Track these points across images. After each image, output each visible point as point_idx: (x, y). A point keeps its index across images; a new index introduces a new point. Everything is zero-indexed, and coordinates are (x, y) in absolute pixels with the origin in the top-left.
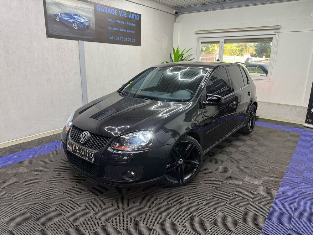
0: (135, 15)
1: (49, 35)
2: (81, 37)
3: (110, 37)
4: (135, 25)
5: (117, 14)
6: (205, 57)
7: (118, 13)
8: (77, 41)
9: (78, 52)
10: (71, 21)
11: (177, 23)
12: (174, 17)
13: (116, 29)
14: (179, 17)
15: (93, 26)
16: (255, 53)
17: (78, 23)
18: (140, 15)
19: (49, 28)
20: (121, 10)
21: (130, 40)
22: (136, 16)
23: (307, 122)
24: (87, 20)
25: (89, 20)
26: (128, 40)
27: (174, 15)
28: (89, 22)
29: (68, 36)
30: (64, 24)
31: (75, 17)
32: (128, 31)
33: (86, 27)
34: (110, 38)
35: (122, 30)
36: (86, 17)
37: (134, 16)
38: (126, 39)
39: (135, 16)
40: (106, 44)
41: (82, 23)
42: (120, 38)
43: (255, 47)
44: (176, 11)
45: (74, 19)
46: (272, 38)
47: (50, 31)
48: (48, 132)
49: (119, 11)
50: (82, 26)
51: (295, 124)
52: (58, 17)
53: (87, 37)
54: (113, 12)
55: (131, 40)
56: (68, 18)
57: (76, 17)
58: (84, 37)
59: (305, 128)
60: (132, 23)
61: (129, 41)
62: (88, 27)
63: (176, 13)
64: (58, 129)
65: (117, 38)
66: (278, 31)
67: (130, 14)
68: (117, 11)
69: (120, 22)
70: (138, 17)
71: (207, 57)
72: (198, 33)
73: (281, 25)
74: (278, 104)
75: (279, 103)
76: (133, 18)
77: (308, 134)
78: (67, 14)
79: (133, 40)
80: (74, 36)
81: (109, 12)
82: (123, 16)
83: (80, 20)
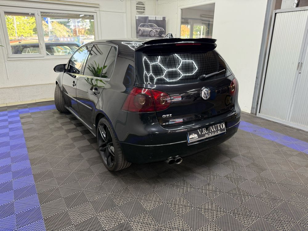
46: (93, 16)
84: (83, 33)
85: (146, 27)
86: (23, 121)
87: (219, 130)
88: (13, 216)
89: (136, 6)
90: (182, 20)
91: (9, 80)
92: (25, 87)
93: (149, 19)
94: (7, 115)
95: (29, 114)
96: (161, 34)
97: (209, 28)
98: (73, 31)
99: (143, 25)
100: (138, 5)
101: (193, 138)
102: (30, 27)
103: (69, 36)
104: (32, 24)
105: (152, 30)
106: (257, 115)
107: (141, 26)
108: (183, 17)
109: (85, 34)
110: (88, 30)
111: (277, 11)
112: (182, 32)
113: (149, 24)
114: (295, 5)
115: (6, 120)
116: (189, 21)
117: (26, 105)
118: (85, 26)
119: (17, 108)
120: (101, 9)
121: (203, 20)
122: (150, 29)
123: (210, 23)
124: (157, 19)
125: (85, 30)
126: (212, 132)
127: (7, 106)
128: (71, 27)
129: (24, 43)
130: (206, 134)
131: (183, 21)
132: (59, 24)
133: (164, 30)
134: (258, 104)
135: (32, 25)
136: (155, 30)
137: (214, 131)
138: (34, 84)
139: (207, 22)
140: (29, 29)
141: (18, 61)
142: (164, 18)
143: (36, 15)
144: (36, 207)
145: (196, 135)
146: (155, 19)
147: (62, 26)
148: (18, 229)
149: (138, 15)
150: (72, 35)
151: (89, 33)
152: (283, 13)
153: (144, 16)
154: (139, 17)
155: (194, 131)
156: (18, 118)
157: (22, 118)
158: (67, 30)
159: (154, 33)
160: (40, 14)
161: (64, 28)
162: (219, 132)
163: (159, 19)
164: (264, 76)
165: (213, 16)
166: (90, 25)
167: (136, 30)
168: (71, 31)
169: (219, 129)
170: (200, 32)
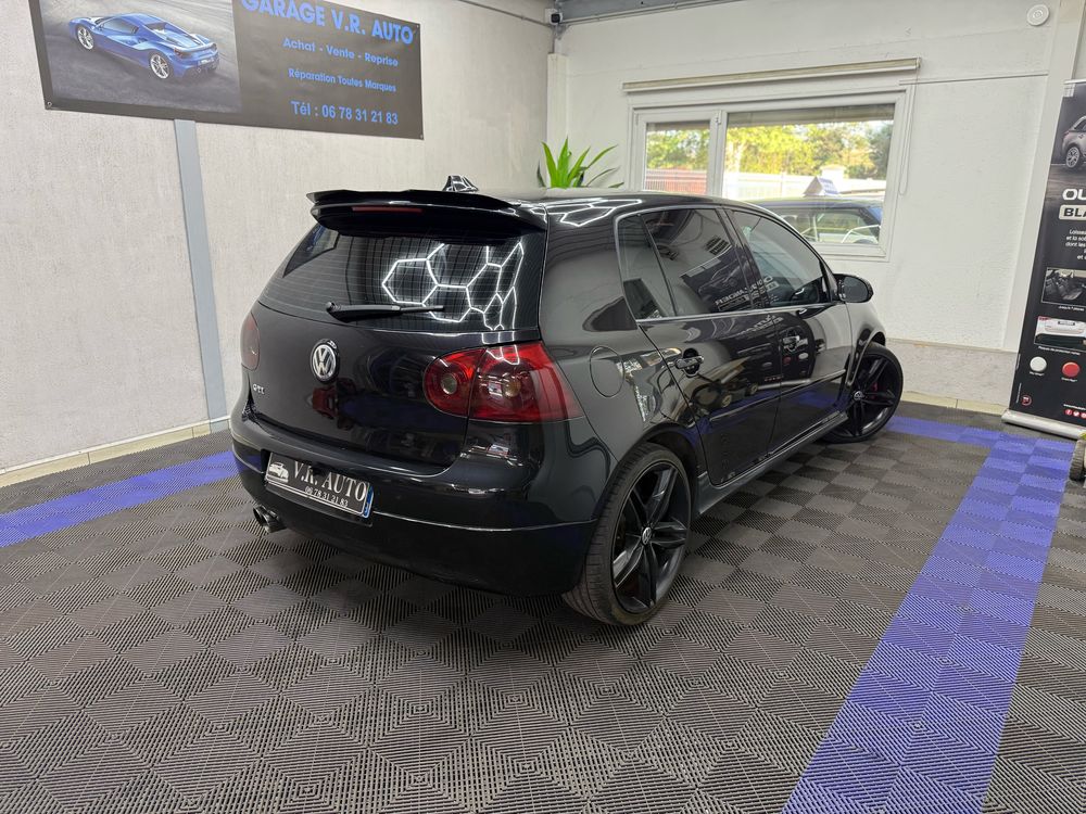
0: (398, 28)
1: (56, 100)
2: (185, 107)
3: (299, 107)
4: (396, 63)
5: (323, 24)
6: (668, 178)
7: (329, 17)
8: (169, 123)
9: (175, 160)
10: (142, 46)
11: (560, 57)
12: (548, 32)
13: (321, 77)
14: (565, 35)
15: (229, 66)
16: (869, 164)
17: (168, 54)
18: (416, 28)
19: (53, 74)
20: (338, 8)
21: (378, 118)
22: (400, 31)
23: (1015, 406)
24: (205, 45)
25: (214, 45)
26: (370, 117)
27: (548, 25)
28: (214, 53)
29: (129, 102)
30: (113, 59)
31: (156, 32)
32: (369, 84)
33: (203, 71)
34: (299, 110)
35: (346, 82)
36: (202, 32)
37: (391, 31)
38: (362, 114)
39: (394, 30)
40: (285, 131)
41: (184, 55)
42: (338, 112)
43: (873, 143)
44: (555, 11)
45: (155, 39)
46: (893, 105)
47: (57, 86)
48: (64, 456)
49: (333, 12)
50: (188, 67)
51: (976, 413)
52: (89, 31)
53: (207, 108)
54: (308, 14)
55: (384, 117)
56: (129, 38)
57: (163, 32)
58: (196, 107)
59: (1008, 427)
60: (383, 56)
61: (373, 120)
62: (209, 71)
63: (555, 18)
64: (108, 445)
65: (329, 112)
66: (911, 78)
67: (377, 22)
68: (322, 10)
69: (337, 52)
70: (406, 33)
71: (676, 178)
72: (633, 90)
73: (923, 57)
74: (917, 344)
75: (918, 339)
76: (389, 38)
77: (1015, 450)
78: (123, 22)
79: (393, 118)
80: (155, 103)
81: (292, 15)
82: (347, 28)
83: (176, 43)
87: (346, 498)
101: (276, 475)
120: (924, 77)
126: (326, 490)
130: (311, 485)
137: (332, 492)
145: (285, 473)
154: (1077, 87)
155: (288, 459)
162: (343, 506)
169: (348, 495)
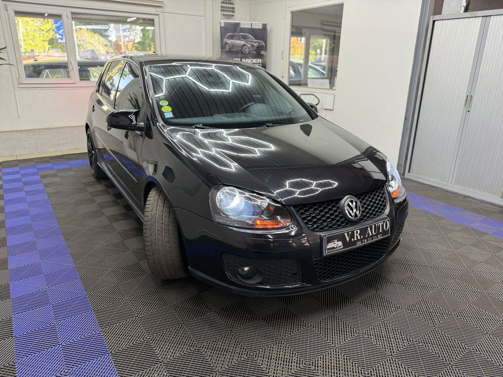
46: (153, 20)
84: (130, 48)
85: (236, 39)
86: (45, 181)
88: (57, 347)
89: (221, 6)
90: (292, 29)
91: (20, 118)
92: (46, 131)
93: (242, 26)
94: (18, 172)
95: (54, 172)
96: (259, 50)
97: (334, 43)
98: (114, 44)
99: (231, 35)
100: (224, 5)
102: (43, 36)
103: (107, 52)
104: (47, 32)
105: (246, 44)
106: (406, 176)
107: (228, 38)
108: (294, 25)
109: (133, 50)
110: (139, 43)
111: (436, 17)
112: (292, 49)
113: (241, 34)
114: (463, 9)
115: (19, 180)
116: (304, 30)
117: (48, 159)
118: (134, 37)
119: (33, 163)
120: (165, 10)
121: (325, 30)
122: (242, 42)
123: (337, 34)
124: (253, 27)
125: (134, 43)
127: (17, 160)
128: (110, 38)
129: (42, 62)
131: (294, 31)
132: (91, 32)
133: (264, 44)
134: (406, 158)
135: (47, 34)
136: (251, 44)
138: (60, 125)
139: (332, 34)
140: (42, 41)
141: (35, 89)
142: (265, 26)
143: (64, 16)
144: (94, 333)
146: (250, 27)
147: (97, 36)
148: (69, 370)
149: (223, 19)
150: (112, 51)
151: (139, 48)
152: (444, 21)
153: (233, 21)
154: (225, 23)
156: (37, 178)
157: (43, 177)
158: (104, 43)
159: (249, 49)
160: (70, 16)
161: (99, 39)
163: (257, 27)
164: (416, 116)
165: (341, 23)
166: (141, 35)
167: (220, 44)
168: (111, 45)
170: (321, 50)
